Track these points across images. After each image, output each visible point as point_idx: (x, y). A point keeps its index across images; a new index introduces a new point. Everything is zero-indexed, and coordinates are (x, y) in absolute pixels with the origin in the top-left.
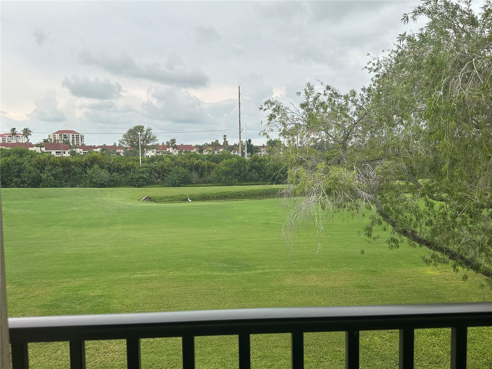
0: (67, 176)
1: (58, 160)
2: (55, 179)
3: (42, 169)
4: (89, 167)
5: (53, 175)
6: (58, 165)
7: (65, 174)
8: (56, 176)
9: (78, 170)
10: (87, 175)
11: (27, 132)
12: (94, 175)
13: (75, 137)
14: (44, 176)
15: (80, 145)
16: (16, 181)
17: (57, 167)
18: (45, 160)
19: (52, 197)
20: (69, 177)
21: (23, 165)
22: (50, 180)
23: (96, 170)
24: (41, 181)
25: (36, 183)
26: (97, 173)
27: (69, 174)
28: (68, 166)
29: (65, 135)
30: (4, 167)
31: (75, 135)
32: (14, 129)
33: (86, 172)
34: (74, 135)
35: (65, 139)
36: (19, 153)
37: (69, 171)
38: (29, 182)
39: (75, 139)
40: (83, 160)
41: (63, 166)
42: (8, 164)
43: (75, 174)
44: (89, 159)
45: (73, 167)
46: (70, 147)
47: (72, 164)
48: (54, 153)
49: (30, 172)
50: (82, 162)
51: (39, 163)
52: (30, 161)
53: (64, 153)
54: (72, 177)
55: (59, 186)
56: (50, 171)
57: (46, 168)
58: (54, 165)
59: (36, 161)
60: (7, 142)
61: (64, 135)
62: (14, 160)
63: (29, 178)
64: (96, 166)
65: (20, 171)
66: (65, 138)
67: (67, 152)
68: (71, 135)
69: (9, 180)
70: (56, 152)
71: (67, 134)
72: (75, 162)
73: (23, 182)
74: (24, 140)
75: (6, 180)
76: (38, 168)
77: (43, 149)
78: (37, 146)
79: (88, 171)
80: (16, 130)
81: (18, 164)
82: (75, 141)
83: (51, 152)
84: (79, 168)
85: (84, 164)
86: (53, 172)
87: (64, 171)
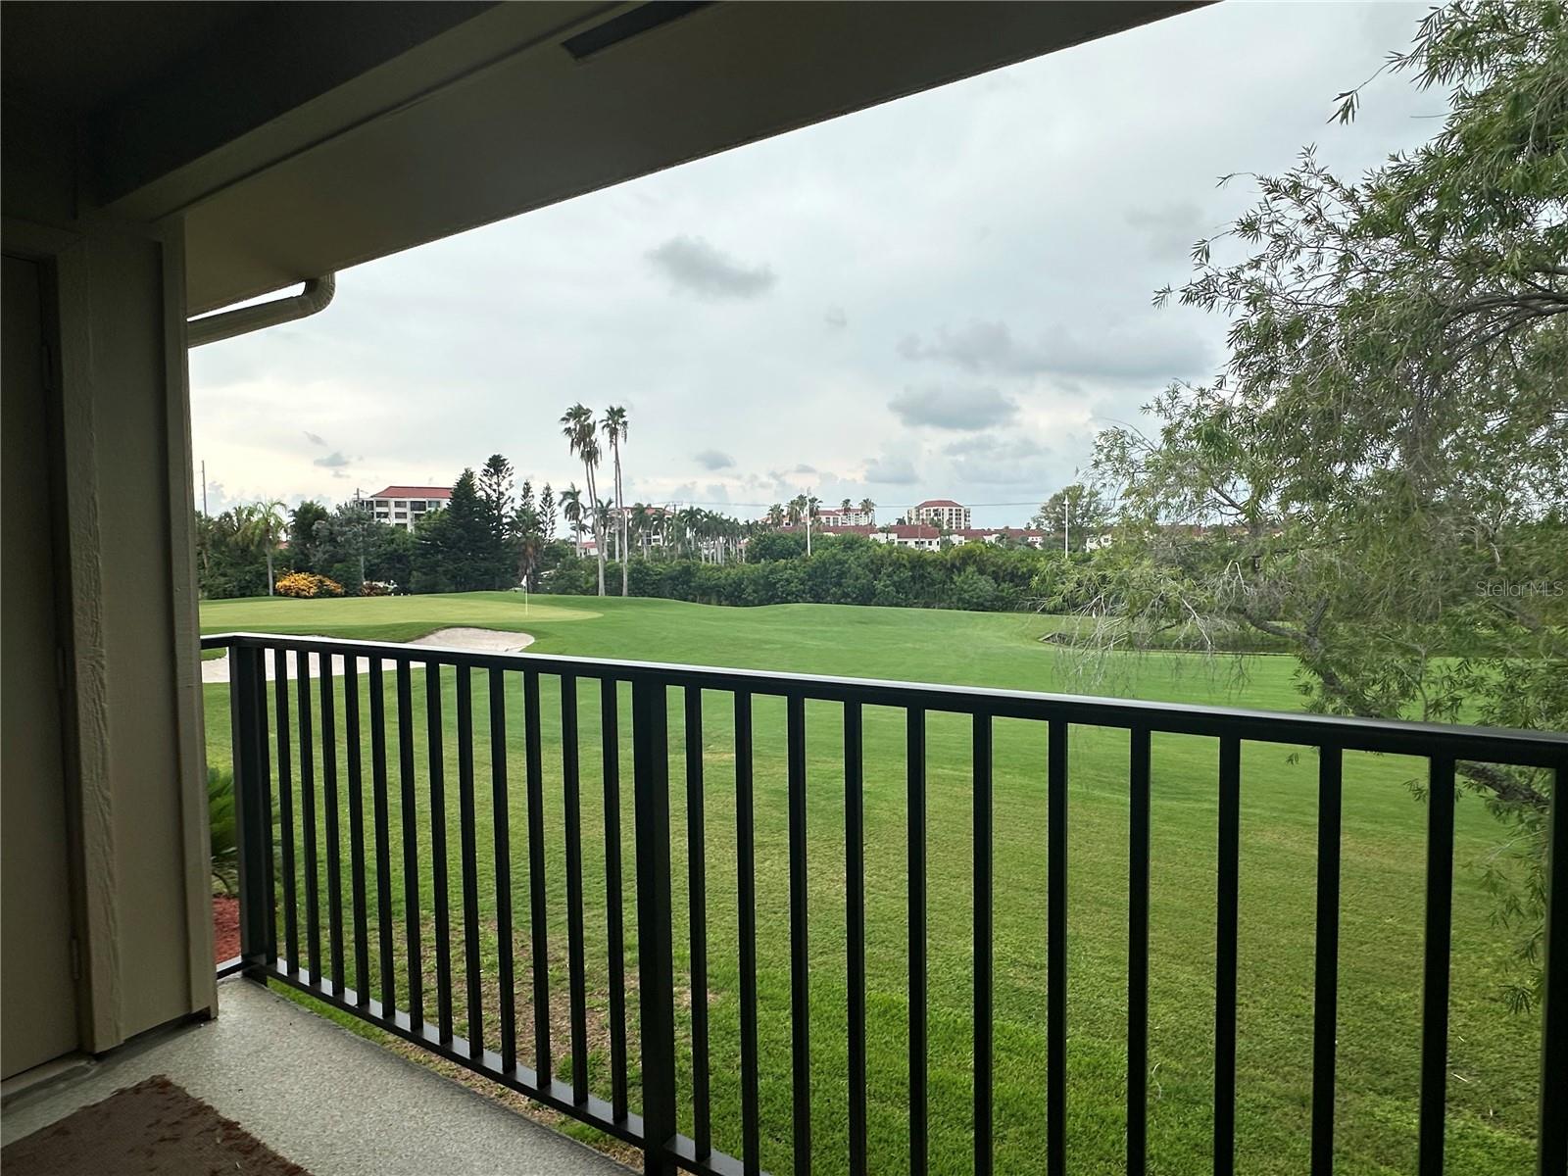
0: (918, 586)
1: (905, 557)
2: (898, 592)
3: (876, 573)
4: (959, 571)
5: (894, 584)
6: (905, 566)
7: (915, 583)
8: (899, 587)
9: (938, 575)
10: (953, 586)
11: (867, 507)
12: (966, 587)
13: (954, 512)
14: (879, 585)
15: (963, 528)
16: (835, 593)
17: (902, 569)
18: (883, 556)
19: (880, 623)
20: (922, 588)
21: (847, 566)
22: (888, 592)
23: (970, 576)
24: (874, 595)
25: (866, 597)
26: (971, 582)
27: (922, 582)
28: (921, 567)
29: (937, 510)
30: (817, 568)
31: (954, 509)
32: (847, 501)
33: (952, 581)
34: (951, 510)
35: (936, 518)
36: (848, 542)
37: (922, 576)
38: (854, 595)
39: (954, 517)
40: (948, 557)
41: (913, 568)
42: (824, 563)
43: (933, 583)
44: (958, 554)
45: (930, 569)
46: (941, 533)
47: (929, 564)
48: (911, 543)
49: (857, 579)
50: (946, 560)
51: (872, 562)
52: (858, 558)
53: (930, 543)
54: (926, 589)
55: (904, 604)
56: (889, 576)
57: (884, 571)
58: (898, 565)
59: (869, 557)
60: (840, 525)
61: (934, 511)
62: (835, 555)
63: (855, 587)
64: (970, 569)
65: (842, 575)
66: (936, 515)
67: (934, 542)
68: (946, 509)
69: (823, 590)
70: (917, 543)
71: (940, 508)
72: (935, 561)
73: (846, 595)
74: (864, 521)
75: (820, 590)
76: (871, 571)
77: (893, 536)
78: (882, 530)
79: (955, 578)
80: (851, 503)
81: (840, 564)
82: (954, 521)
83: (906, 543)
84: (941, 573)
85: (949, 565)
86: (896, 578)
87: (913, 577)
